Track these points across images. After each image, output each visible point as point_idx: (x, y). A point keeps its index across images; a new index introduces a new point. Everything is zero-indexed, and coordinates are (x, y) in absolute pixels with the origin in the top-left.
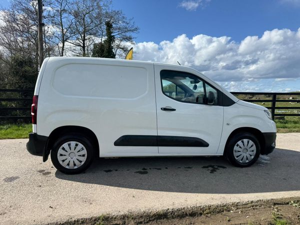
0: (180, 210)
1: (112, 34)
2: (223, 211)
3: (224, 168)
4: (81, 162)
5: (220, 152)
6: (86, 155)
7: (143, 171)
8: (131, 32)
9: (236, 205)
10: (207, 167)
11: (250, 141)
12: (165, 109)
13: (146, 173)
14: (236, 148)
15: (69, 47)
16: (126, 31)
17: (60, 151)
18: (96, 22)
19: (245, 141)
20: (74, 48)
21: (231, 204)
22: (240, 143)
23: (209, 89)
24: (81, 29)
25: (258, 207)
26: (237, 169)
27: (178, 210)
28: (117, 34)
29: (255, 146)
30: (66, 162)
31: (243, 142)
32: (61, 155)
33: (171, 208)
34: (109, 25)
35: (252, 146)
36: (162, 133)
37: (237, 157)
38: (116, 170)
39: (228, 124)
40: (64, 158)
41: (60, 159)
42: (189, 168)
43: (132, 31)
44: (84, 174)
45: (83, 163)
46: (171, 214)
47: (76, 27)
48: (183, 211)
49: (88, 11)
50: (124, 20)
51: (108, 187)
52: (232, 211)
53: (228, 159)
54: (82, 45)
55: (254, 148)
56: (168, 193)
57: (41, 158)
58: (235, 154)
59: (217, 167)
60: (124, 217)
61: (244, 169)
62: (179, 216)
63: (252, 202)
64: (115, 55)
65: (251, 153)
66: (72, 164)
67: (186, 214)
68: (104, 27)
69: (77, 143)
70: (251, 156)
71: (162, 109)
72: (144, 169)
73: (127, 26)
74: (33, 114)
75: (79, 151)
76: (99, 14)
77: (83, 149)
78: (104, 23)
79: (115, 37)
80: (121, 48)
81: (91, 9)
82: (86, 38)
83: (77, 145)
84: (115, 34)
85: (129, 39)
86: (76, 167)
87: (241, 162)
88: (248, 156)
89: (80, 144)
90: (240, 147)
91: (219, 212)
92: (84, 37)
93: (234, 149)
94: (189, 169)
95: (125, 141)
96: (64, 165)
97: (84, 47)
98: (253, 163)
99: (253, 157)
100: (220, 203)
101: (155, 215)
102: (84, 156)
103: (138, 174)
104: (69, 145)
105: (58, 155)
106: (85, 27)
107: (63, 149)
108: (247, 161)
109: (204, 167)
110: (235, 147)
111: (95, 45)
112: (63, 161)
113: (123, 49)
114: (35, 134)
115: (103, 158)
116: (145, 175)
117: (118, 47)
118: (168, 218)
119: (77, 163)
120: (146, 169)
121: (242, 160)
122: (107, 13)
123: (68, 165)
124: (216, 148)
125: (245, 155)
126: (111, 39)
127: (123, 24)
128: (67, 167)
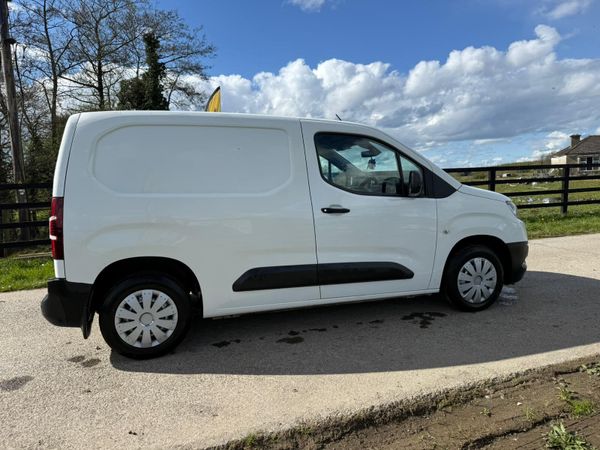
0: (394, 407)
1: (160, 61)
2: (472, 399)
3: (442, 315)
4: (165, 330)
5: (434, 286)
6: (176, 317)
7: (292, 337)
8: (199, 55)
9: (493, 384)
10: (411, 317)
11: (486, 261)
12: (330, 211)
13: (299, 340)
14: (461, 276)
15: (66, 89)
16: (188, 54)
17: (121, 312)
18: (124, 36)
19: (478, 261)
20: (80, 91)
21: (483, 382)
22: (468, 265)
23: (407, 166)
24: (92, 51)
25: (530, 383)
26: (467, 316)
27: (392, 407)
28: (170, 59)
29: (494, 269)
30: (135, 335)
31: (473, 263)
32: (123, 321)
33: (377, 403)
34: (152, 43)
35: (489, 270)
36: (325, 258)
37: (465, 292)
38: (238, 341)
39: (446, 232)
40: (128, 326)
41: (121, 329)
42: (377, 321)
43: (202, 53)
44: (173, 357)
45: (170, 333)
46: (381, 415)
47: (80, 47)
48: (401, 407)
49: (104, 12)
50: (183, 31)
51: (235, 376)
52: (487, 397)
53: (448, 299)
54: (96, 85)
55: (493, 273)
56: (358, 375)
57: (79, 331)
58: (461, 288)
59: (428, 315)
60: (293, 434)
61: (478, 313)
62: (394, 418)
63: (517, 375)
64: (168, 103)
65: (488, 283)
66: (147, 337)
68: (142, 46)
69: (156, 292)
70: (488, 288)
71: (323, 210)
72: (292, 333)
73: (191, 44)
74: (53, 238)
75: (161, 309)
76: (130, 18)
77: (168, 304)
78: (141, 37)
79: (166, 66)
80: (180, 89)
81: (111, 7)
82: (104, 68)
83: (155, 297)
84: (165, 59)
85: (196, 69)
86: (156, 343)
87: (471, 301)
88: (484, 289)
89: (161, 294)
90: (469, 274)
91: (465, 402)
92: (100, 66)
93: (459, 278)
94: (380, 325)
95: (254, 280)
96: (131, 340)
97: (100, 89)
98: (493, 301)
99: (491, 291)
100: (462, 384)
101: (350, 422)
102: (170, 317)
103: (284, 343)
104: (139, 297)
105: (117, 321)
106: (100, 47)
107: (127, 307)
108: (482, 299)
109: (405, 318)
110: (460, 273)
111: (124, 84)
112: (128, 333)
113: (184, 90)
114: (62, 281)
115: (210, 319)
116: (299, 345)
117: (174, 86)
118: (375, 425)
119: (158, 333)
120: (297, 334)
121: (473, 298)
122: (146, 16)
123: (140, 339)
124: (427, 279)
125: (478, 287)
126: (157, 70)
127: (181, 40)
128: (137, 345)
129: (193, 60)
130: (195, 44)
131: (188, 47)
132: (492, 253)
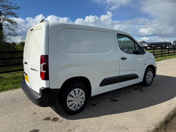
5: (142, 80)
6: (84, 98)
12: (123, 59)
13: (116, 101)
14: (147, 76)
16: (10, 9)
17: (69, 98)
19: (150, 72)
22: (148, 73)
28: (3, 9)
30: (73, 106)
32: (69, 101)
38: (98, 103)
39: (145, 64)
40: (71, 103)
41: (69, 104)
42: (129, 92)
43: (15, 9)
45: (83, 103)
48: (170, 115)
55: (152, 75)
58: (147, 80)
64: (2, 25)
66: (77, 106)
67: (173, 116)
69: (79, 89)
72: (111, 98)
75: (81, 95)
79: (2, 12)
86: (79, 108)
87: (148, 83)
99: (152, 80)
103: (113, 102)
104: (74, 92)
105: (67, 101)
107: (71, 96)
108: (150, 82)
109: (135, 90)
112: (71, 106)
119: (80, 104)
123: (75, 107)
127: (7, 3)
128: (74, 109)
129: (13, 11)
130: (12, 5)
131: (10, 6)
132: (151, 69)
